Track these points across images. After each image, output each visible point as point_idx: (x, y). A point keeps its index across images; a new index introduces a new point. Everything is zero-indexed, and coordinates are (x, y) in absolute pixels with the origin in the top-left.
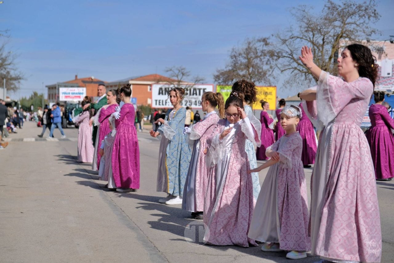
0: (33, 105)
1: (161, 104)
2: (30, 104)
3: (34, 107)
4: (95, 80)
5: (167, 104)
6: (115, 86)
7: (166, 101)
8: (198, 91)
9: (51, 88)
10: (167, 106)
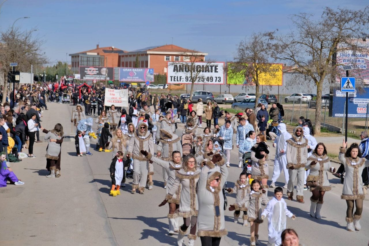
0: (58, 74)
1: (176, 80)
2: (55, 73)
3: (58, 76)
4: (116, 50)
5: (182, 80)
6: (134, 56)
7: (180, 77)
8: (210, 68)
9: (74, 56)
10: (181, 82)
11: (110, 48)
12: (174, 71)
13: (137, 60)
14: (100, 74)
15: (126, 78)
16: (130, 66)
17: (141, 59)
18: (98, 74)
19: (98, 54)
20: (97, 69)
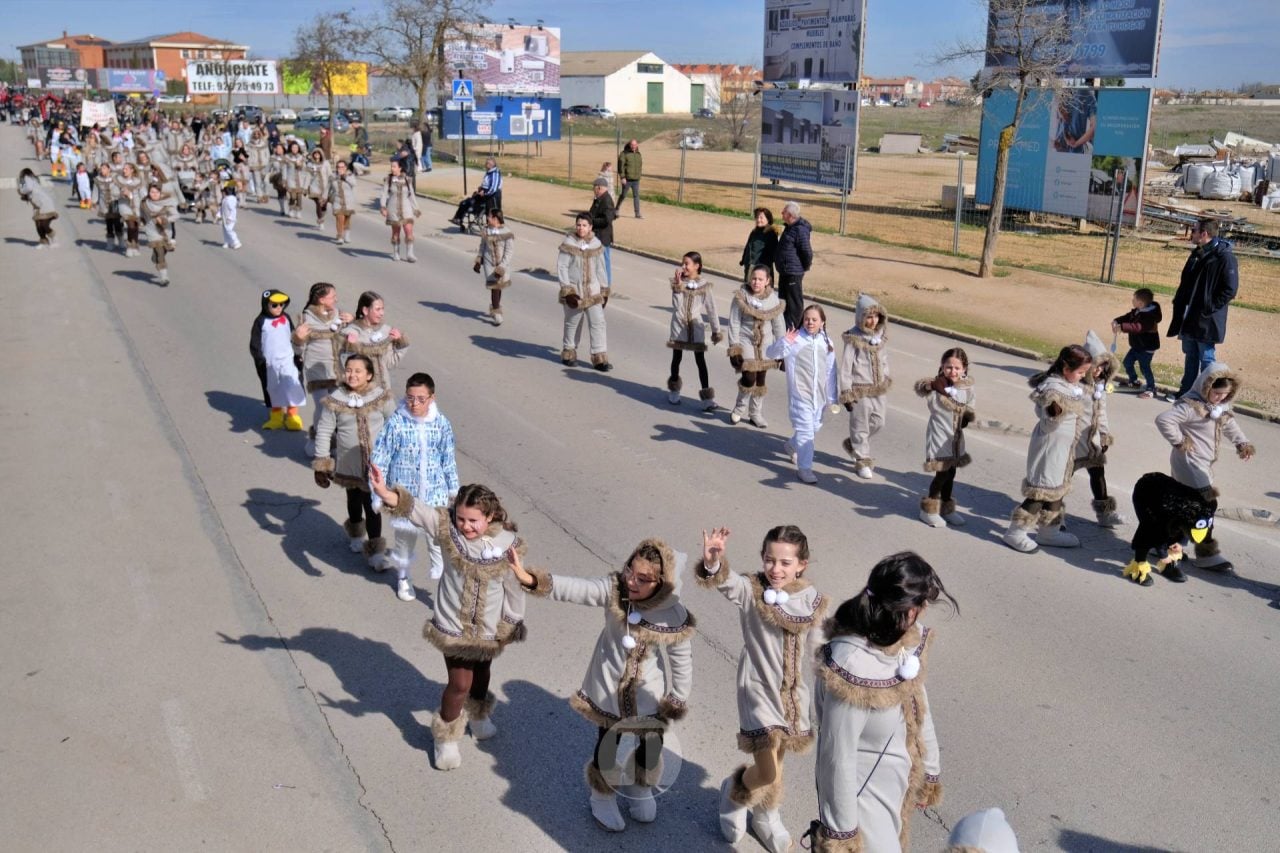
1: (202, 87)
5: (211, 88)
6: (129, 49)
7: (209, 83)
8: (255, 70)
9: (26, 51)
10: (211, 91)
11: (87, 37)
12: (198, 73)
13: (135, 55)
14: (74, 79)
15: (119, 85)
16: (125, 67)
17: (141, 55)
18: (71, 79)
19: (67, 46)
20: (68, 71)
